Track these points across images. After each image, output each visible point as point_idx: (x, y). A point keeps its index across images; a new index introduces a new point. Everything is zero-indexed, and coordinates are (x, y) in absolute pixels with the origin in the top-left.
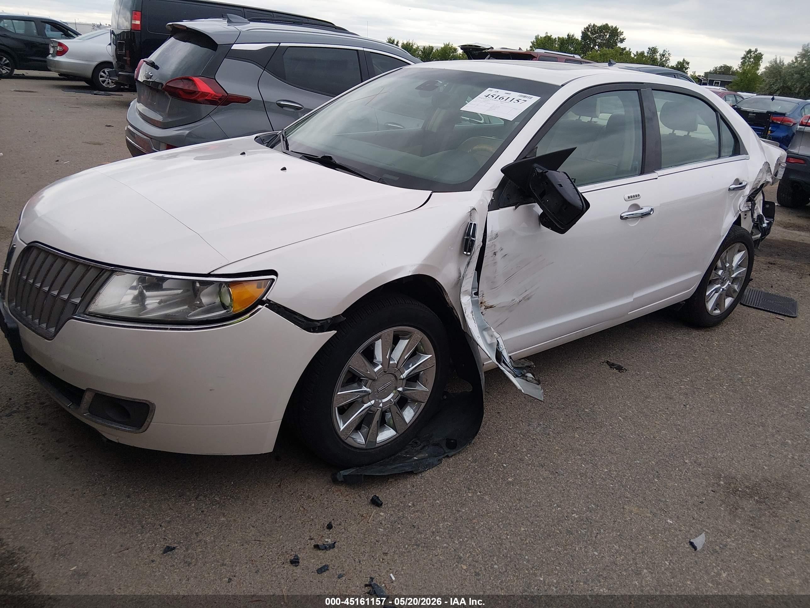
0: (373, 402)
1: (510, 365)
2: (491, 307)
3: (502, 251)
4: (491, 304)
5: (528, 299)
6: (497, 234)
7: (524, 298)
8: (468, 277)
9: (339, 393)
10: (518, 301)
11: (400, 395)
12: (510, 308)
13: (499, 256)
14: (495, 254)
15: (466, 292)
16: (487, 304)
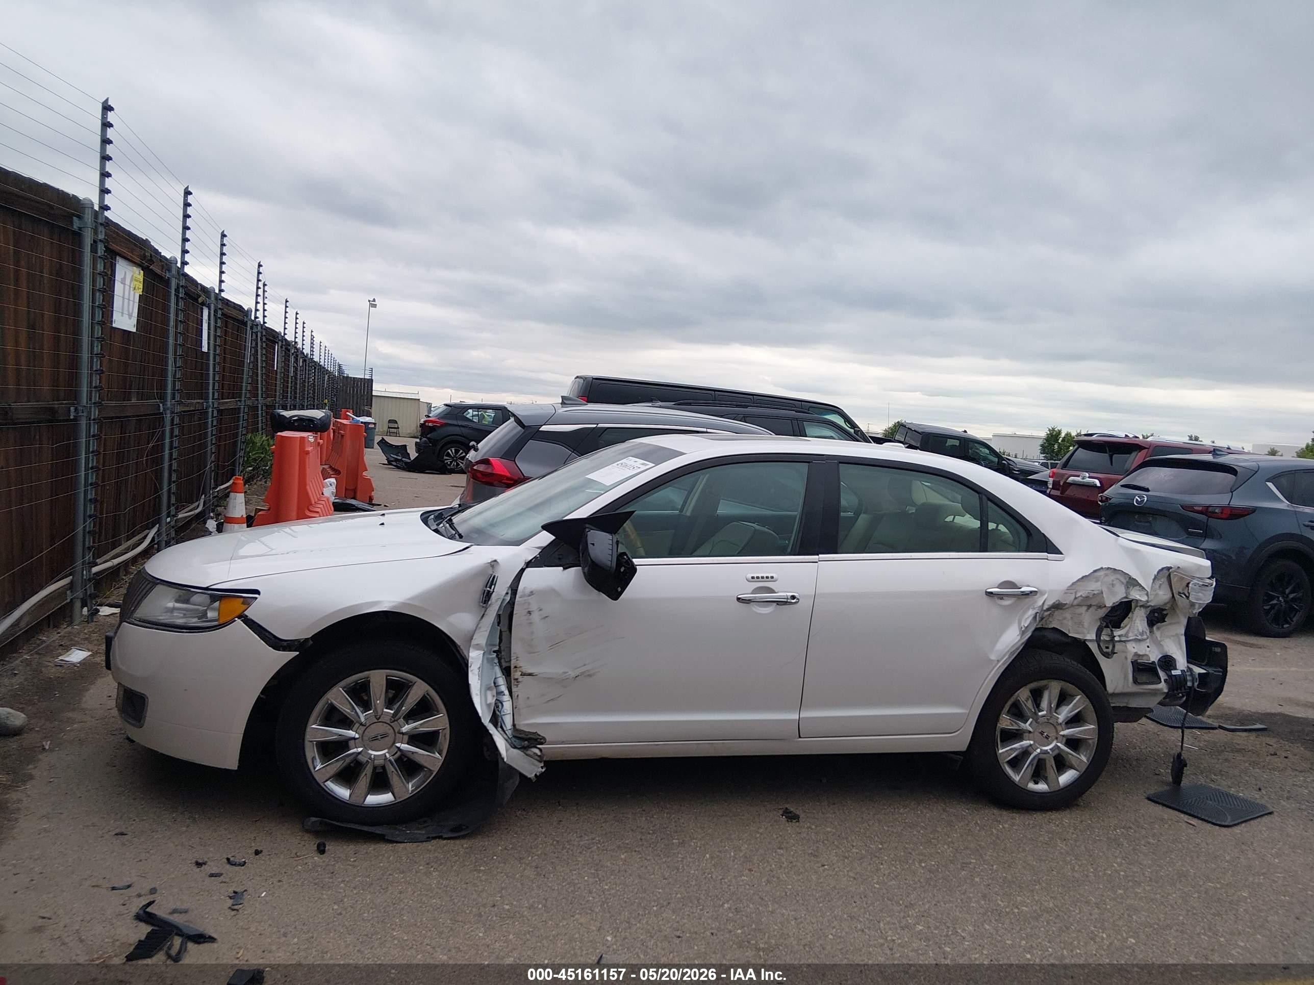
0: (360, 749)
1: (509, 733)
2: (530, 675)
3: (541, 612)
4: (530, 671)
5: (590, 676)
6: (532, 592)
7: (582, 673)
8: (481, 630)
9: (313, 726)
10: (573, 674)
11: (399, 753)
12: (562, 682)
13: (536, 617)
14: (529, 613)
15: (478, 647)
16: (524, 671)
